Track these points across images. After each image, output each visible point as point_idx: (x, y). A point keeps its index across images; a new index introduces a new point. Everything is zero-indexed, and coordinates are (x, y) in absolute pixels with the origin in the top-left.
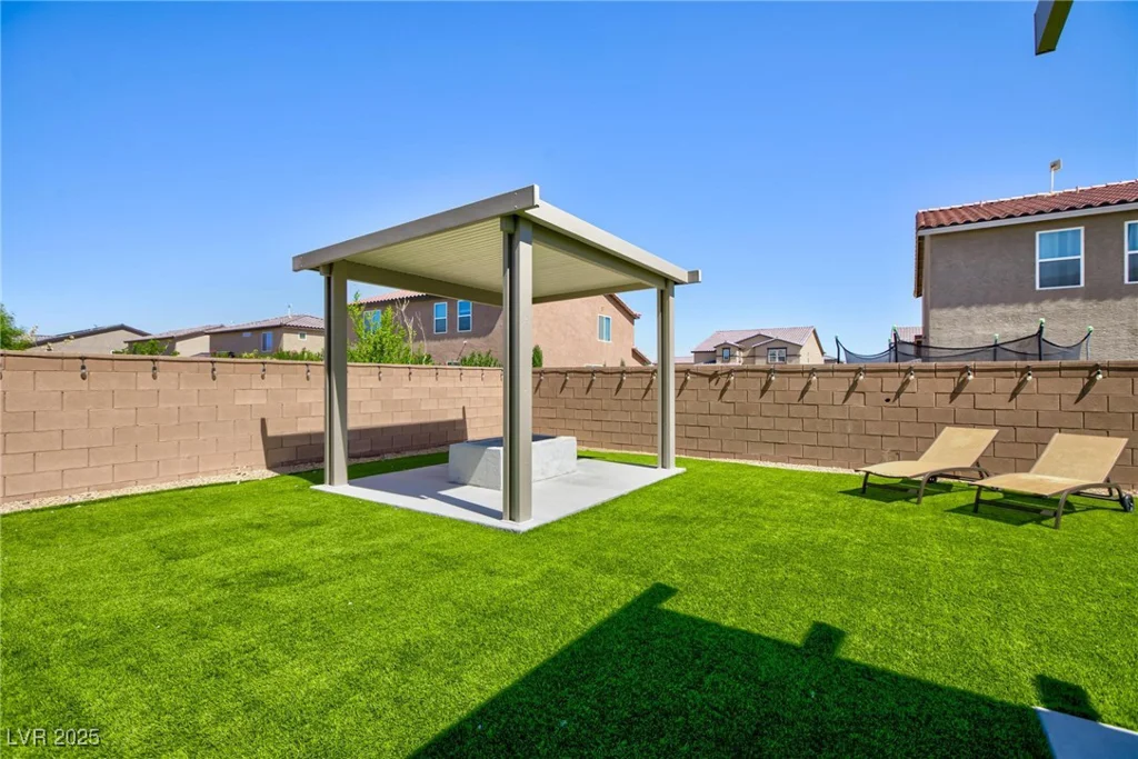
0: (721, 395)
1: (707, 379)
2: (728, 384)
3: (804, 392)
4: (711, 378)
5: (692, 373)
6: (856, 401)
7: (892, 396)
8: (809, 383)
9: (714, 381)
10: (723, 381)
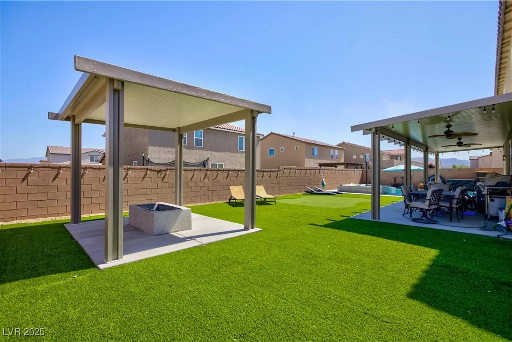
0: (163, 180)
1: (157, 173)
2: (166, 175)
3: (192, 178)
4: (158, 172)
5: (150, 170)
6: (207, 180)
7: (215, 178)
8: (194, 174)
9: (160, 173)
10: (164, 173)
